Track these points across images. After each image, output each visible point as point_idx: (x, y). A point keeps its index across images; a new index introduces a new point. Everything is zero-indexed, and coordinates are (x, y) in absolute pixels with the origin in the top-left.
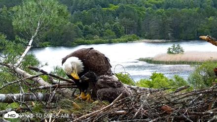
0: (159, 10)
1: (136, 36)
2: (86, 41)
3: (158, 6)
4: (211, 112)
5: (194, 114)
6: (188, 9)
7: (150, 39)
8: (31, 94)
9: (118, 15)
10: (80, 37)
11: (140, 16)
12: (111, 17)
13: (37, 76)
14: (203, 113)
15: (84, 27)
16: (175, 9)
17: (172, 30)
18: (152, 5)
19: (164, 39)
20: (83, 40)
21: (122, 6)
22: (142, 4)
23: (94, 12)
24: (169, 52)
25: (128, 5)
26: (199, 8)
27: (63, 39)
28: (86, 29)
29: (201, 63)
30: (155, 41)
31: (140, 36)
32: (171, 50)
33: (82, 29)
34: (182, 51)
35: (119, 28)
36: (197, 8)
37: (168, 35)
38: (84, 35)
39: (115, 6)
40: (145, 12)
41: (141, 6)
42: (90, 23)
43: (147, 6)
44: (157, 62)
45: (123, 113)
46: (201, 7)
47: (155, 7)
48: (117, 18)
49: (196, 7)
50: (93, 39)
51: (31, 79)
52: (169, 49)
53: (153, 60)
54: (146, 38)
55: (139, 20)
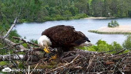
1: (86, 15)
2: (51, 18)
7: (96, 17)
8: (15, 56)
10: (47, 16)
13: (19, 44)
15: (50, 8)
19: (106, 17)
20: (49, 18)
27: (35, 17)
28: (51, 10)
31: (89, 15)
32: (110, 25)
33: (48, 10)
34: (118, 25)
35: (74, 9)
37: (108, 14)
38: (50, 14)
44: (101, 33)
45: (80, 68)
48: (73, 2)
52: (109, 23)
53: (98, 31)
54: (93, 16)
55: (88, 3)
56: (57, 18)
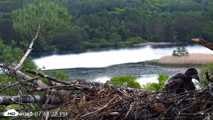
0: (164, 13)
1: (141, 39)
2: (92, 44)
3: (163, 9)
4: (203, 113)
5: (185, 115)
6: (193, 12)
7: (156, 42)
8: (28, 97)
9: (123, 19)
10: (87, 40)
11: (145, 19)
12: (117, 20)
13: (37, 79)
14: (195, 114)
15: (90, 30)
16: (180, 12)
17: (177, 33)
18: (157, 8)
19: (169, 42)
20: (90, 43)
21: (128, 10)
22: (147, 7)
23: (100, 15)
24: (174, 55)
25: (133, 9)
26: (203, 11)
27: (69, 43)
28: (93, 33)
29: (206, 66)
30: (161, 43)
31: (146, 39)
32: (176, 53)
33: (88, 32)
34: (187, 53)
35: (124, 31)
36: (202, 11)
37: (173, 38)
38: (91, 38)
39: (121, 10)
40: (150, 16)
41: (146, 9)
42: (96, 26)
43: (152, 10)
44: (163, 64)
45: (117, 115)
46: (205, 10)
47: (160, 10)
48: (123, 21)
49: (200, 10)
50: (100, 42)
51: (31, 81)
52: (175, 51)
53: (158, 63)
54: (151, 41)
55: (144, 23)
56: (101, 43)
